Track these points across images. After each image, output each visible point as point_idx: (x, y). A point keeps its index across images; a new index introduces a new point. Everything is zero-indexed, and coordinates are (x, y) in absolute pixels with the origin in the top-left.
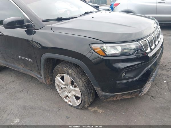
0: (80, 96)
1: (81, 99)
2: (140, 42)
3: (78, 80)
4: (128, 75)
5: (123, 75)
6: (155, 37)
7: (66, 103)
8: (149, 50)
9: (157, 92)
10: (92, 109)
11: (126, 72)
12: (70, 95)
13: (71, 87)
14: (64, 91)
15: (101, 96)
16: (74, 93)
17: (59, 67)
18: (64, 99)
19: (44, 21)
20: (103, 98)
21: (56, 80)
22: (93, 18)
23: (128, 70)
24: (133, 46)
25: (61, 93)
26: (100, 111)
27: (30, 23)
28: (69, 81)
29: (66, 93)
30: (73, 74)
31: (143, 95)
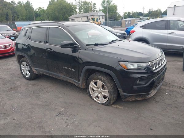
0: (108, 95)
1: (108, 97)
2: (149, 63)
3: (108, 84)
4: (141, 83)
5: (138, 82)
6: (159, 61)
7: (96, 101)
8: (154, 68)
9: (160, 99)
10: (114, 106)
11: (140, 81)
12: (99, 95)
13: (101, 89)
14: (95, 93)
15: (123, 96)
16: (103, 93)
17: (94, 75)
18: (94, 99)
19: (87, 45)
20: (124, 97)
21: (90, 84)
22: (118, 45)
23: (141, 79)
24: (145, 65)
25: (92, 94)
26: (120, 107)
27: (77, 46)
28: (101, 85)
29: (96, 94)
30: (105, 80)
31: (149, 97)
